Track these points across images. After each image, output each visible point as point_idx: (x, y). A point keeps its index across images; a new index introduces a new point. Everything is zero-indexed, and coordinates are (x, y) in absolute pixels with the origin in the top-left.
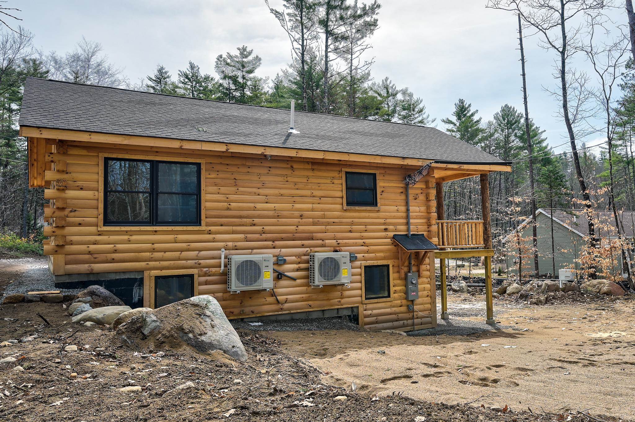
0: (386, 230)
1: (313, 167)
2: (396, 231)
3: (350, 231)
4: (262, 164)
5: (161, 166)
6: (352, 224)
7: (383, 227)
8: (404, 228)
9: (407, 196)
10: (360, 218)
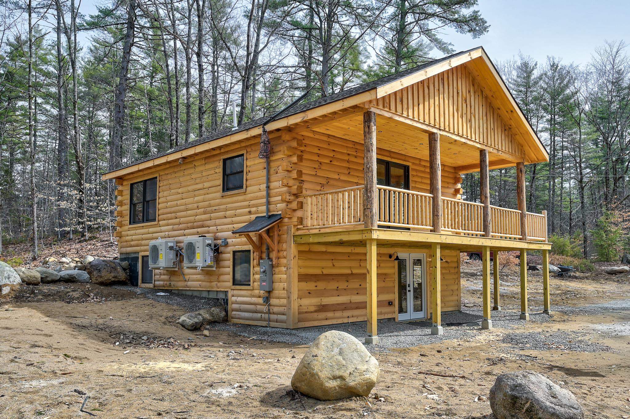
0: (250, 212)
1: (206, 162)
2: (258, 213)
3: (225, 217)
4: (181, 169)
5: (148, 182)
6: (226, 210)
7: (248, 210)
8: (264, 208)
9: (268, 172)
10: (232, 203)
